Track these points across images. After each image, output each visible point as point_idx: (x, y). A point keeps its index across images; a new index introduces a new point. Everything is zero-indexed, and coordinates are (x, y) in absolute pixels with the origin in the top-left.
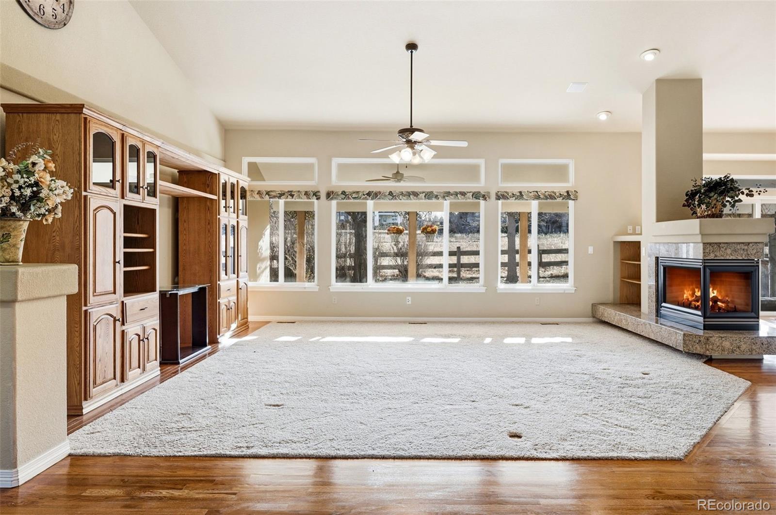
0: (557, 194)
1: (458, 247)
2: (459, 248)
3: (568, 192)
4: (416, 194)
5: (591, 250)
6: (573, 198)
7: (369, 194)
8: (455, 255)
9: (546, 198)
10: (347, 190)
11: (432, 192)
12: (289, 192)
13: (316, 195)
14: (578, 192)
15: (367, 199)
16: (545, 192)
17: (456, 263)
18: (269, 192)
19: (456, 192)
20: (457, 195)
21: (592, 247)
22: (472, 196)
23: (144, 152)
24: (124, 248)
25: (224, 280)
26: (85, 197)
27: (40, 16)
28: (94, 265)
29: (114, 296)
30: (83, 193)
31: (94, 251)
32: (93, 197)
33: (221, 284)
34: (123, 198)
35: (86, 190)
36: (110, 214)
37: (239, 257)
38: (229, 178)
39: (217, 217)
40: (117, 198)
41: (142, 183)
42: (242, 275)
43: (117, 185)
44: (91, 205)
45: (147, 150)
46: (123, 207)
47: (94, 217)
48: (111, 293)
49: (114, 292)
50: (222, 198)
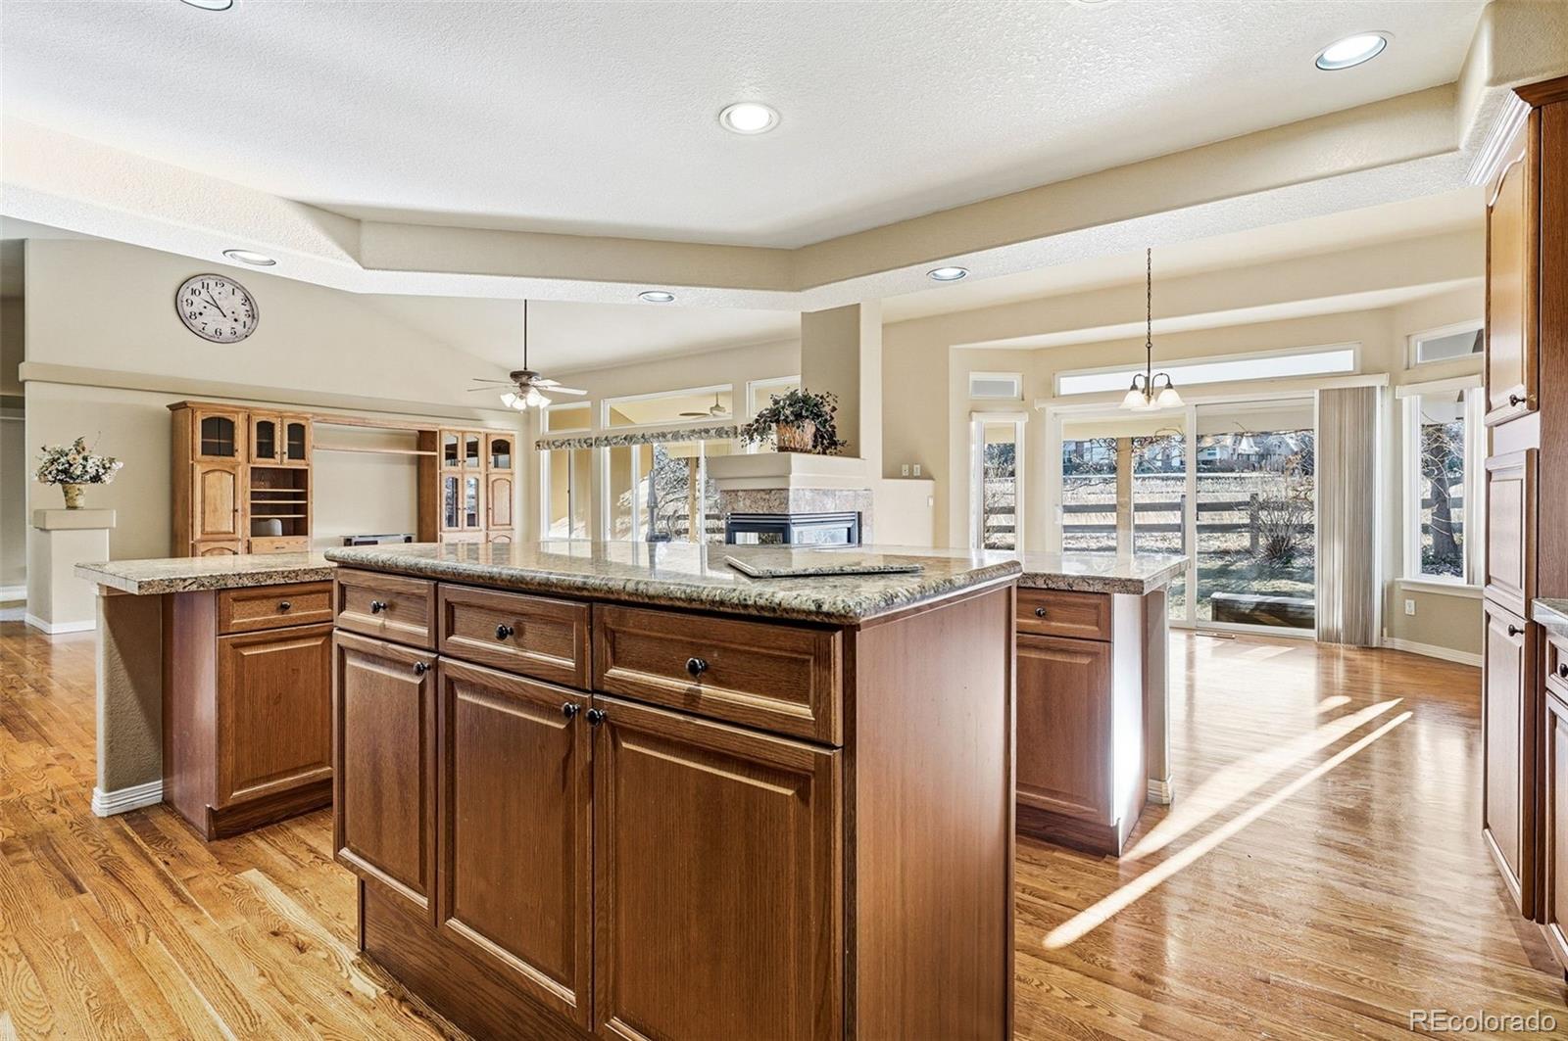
12: (567, 440)
18: (555, 442)
23: (282, 425)
24: (252, 500)
25: (449, 532)
26: (193, 465)
27: (217, 337)
28: (203, 513)
29: (233, 536)
30: (191, 462)
31: (203, 501)
32: (201, 465)
33: (444, 535)
34: (249, 462)
35: (193, 459)
36: (227, 475)
37: (488, 509)
38: (463, 433)
39: (439, 471)
40: (239, 464)
41: (277, 449)
42: (495, 527)
43: (236, 454)
44: (199, 470)
45: (288, 423)
46: (250, 470)
47: (203, 480)
48: (230, 533)
49: (234, 533)
50: (446, 454)
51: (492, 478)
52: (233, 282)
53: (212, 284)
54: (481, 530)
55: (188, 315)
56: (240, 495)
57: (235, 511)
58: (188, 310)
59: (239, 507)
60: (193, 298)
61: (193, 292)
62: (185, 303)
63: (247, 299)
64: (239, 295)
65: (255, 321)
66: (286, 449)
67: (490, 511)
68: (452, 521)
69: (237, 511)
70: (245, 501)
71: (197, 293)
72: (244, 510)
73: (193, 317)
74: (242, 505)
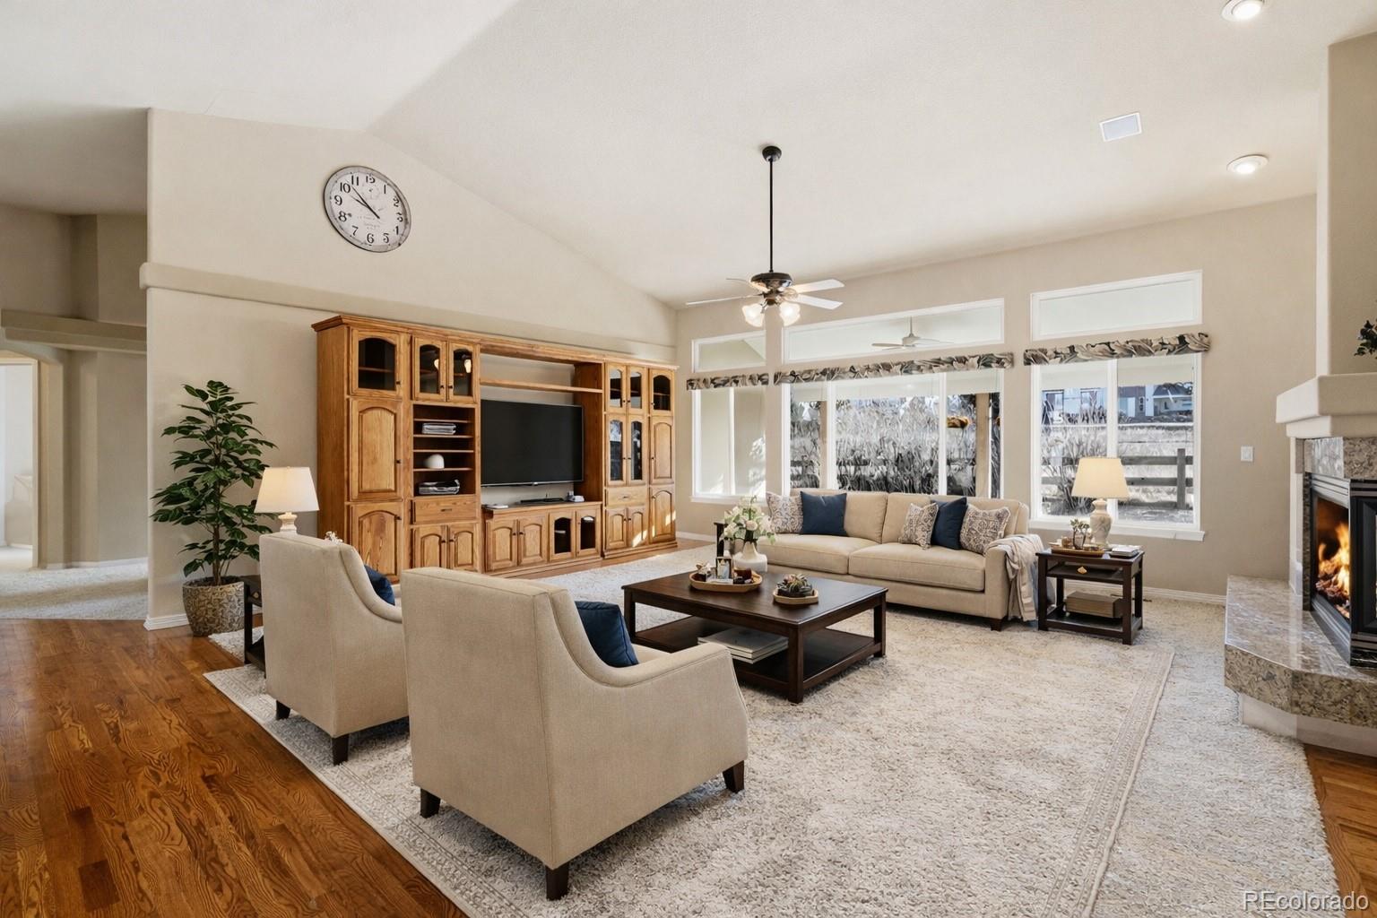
0: (1155, 344)
1: (1179, 450)
2: (1181, 451)
3: (1181, 338)
4: (887, 367)
5: (1246, 454)
6: (1194, 348)
7: (824, 373)
8: (1175, 463)
9: (1130, 354)
10: (797, 370)
11: (912, 362)
12: (733, 378)
13: (762, 379)
14: (1209, 334)
15: (823, 380)
16: (1127, 342)
17: (1176, 476)
18: (714, 379)
19: (950, 358)
20: (952, 363)
21: (1251, 448)
22: (978, 362)
23: (448, 351)
24: (414, 449)
25: (615, 486)
26: (348, 400)
27: (366, 246)
28: (361, 463)
29: (394, 494)
30: (346, 396)
31: (360, 450)
32: (358, 399)
33: (608, 489)
34: (411, 399)
35: (348, 393)
36: (385, 414)
37: (650, 459)
38: (627, 367)
39: (604, 413)
40: (399, 399)
41: (443, 382)
42: (659, 481)
43: (397, 386)
44: (355, 407)
45: (455, 349)
46: (412, 407)
47: (361, 419)
48: (390, 491)
49: (396, 491)
50: (611, 392)
51: (654, 422)
52: (385, 178)
53: (363, 179)
54: (644, 484)
55: (337, 215)
56: (402, 441)
57: (397, 462)
58: (337, 209)
59: (401, 457)
60: (344, 195)
61: (342, 187)
62: (333, 201)
63: (399, 199)
64: (391, 193)
65: (408, 226)
66: (452, 383)
67: (653, 461)
68: (617, 474)
69: (398, 462)
70: (408, 449)
71: (347, 189)
72: (407, 461)
73: (343, 218)
74: (404, 455)
